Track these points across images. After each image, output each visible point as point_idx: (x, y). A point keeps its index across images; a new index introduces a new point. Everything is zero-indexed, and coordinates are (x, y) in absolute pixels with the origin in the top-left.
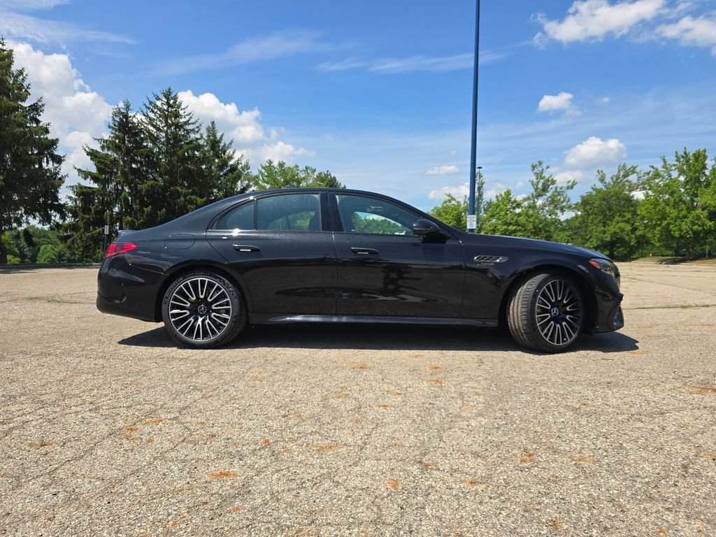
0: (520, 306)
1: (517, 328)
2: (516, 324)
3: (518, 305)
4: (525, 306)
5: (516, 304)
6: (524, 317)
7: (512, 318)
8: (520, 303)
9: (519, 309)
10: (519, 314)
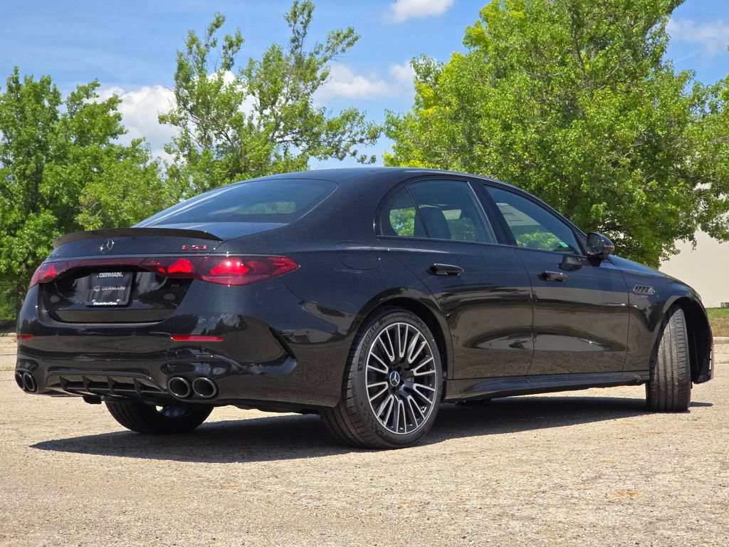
0: (675, 351)
1: (669, 379)
2: (669, 376)
3: (671, 349)
4: (683, 350)
5: (667, 349)
6: (682, 365)
7: (661, 368)
8: (674, 347)
9: (674, 355)
10: (675, 361)
